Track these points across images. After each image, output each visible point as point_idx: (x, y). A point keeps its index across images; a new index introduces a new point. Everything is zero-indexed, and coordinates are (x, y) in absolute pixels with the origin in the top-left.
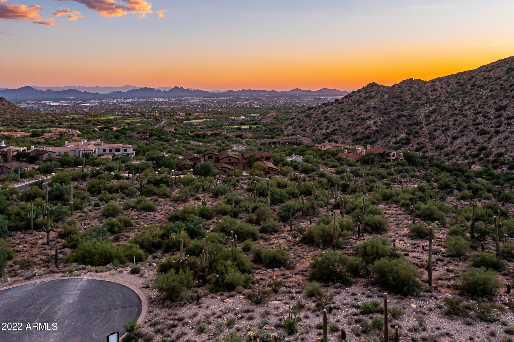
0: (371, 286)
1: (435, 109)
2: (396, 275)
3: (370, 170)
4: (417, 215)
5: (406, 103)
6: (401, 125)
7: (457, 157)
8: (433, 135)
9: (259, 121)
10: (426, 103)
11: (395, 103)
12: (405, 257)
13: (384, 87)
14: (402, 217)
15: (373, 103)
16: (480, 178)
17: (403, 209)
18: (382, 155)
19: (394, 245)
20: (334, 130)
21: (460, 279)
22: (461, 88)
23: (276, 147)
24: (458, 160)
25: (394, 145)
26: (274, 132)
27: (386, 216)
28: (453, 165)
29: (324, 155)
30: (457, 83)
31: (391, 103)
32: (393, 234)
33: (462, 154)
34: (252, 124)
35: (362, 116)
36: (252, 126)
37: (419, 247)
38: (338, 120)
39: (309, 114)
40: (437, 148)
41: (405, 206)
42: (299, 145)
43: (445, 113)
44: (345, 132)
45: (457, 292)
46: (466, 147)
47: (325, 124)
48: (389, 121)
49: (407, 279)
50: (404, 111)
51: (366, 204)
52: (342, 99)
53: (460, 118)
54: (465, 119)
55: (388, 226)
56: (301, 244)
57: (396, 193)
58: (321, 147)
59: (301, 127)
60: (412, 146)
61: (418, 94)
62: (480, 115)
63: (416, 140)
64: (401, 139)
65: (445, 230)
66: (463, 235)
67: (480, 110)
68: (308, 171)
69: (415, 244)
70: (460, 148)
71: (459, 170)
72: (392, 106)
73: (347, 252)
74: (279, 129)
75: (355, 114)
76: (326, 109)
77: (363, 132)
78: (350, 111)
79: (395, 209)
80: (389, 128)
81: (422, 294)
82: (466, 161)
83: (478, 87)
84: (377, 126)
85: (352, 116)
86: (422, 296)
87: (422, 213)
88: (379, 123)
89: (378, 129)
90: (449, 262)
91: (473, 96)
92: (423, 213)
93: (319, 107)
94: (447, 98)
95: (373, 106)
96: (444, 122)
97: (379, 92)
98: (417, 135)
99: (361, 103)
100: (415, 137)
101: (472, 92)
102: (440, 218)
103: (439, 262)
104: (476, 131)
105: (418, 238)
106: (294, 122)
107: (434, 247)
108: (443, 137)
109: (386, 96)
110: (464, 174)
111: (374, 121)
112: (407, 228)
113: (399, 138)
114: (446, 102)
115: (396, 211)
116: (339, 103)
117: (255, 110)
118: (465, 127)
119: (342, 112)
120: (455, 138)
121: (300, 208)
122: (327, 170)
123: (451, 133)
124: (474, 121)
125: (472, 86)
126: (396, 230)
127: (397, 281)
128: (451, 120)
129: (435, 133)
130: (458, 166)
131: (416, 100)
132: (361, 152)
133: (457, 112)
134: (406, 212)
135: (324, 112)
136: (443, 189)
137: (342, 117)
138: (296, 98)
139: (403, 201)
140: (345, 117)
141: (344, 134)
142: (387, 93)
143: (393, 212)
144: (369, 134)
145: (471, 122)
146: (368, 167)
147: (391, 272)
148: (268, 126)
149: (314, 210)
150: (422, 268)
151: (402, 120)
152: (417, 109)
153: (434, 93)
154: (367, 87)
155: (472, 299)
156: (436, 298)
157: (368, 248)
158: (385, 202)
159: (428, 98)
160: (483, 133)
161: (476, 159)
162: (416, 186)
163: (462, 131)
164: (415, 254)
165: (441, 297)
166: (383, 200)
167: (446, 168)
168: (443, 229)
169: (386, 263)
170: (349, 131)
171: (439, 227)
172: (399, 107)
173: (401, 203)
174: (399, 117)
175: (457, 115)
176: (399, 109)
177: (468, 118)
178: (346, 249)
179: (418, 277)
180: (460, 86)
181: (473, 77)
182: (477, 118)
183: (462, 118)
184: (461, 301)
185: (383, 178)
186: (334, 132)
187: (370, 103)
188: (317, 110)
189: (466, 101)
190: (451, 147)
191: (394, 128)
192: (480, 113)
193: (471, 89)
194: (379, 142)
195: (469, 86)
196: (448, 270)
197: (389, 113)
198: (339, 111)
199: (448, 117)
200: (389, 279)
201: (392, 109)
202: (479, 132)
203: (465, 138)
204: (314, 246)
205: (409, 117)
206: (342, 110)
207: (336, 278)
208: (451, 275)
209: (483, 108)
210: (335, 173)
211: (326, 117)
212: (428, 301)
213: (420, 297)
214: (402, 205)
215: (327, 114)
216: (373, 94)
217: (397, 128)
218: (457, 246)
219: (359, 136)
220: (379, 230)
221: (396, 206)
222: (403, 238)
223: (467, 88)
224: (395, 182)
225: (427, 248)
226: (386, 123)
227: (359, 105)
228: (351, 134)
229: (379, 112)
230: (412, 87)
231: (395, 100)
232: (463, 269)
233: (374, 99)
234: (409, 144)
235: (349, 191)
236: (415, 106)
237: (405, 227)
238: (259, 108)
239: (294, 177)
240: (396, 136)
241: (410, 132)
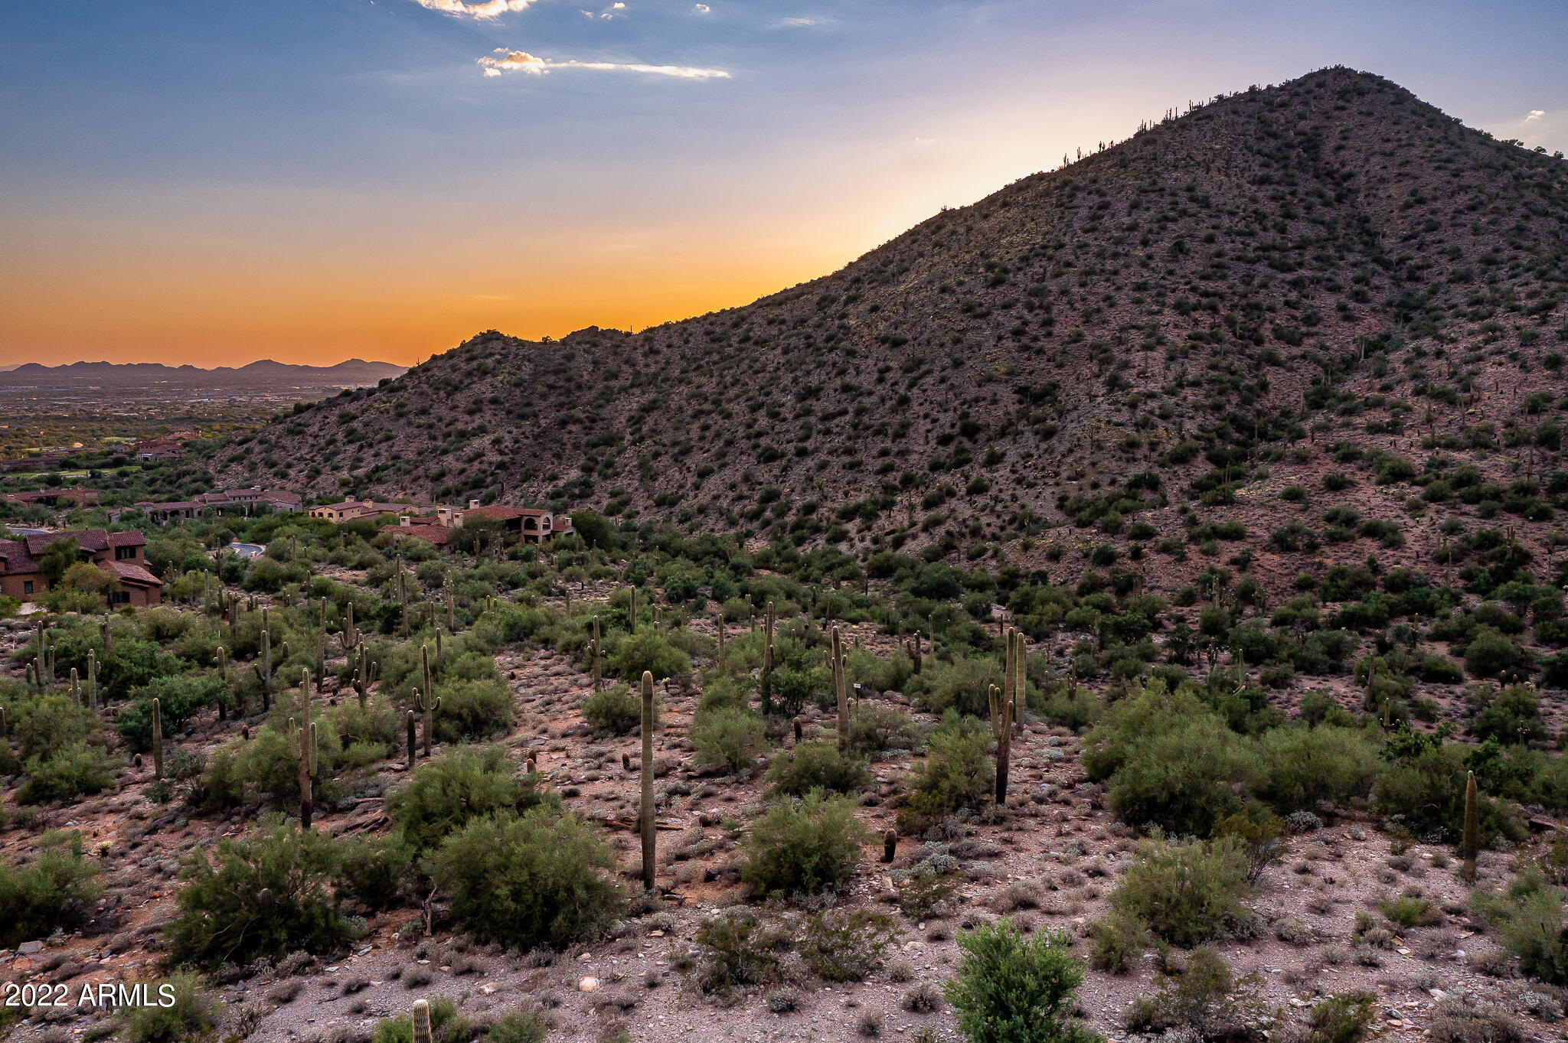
0: (433, 932)
1: (655, 401)
2: (525, 876)
3: (476, 567)
4: (608, 670)
5: (579, 387)
6: (569, 446)
7: (711, 522)
8: (650, 469)
9: (132, 455)
10: (632, 386)
11: (551, 387)
12: (566, 801)
13: (521, 344)
14: (562, 679)
15: (490, 389)
16: (768, 568)
17: (567, 658)
18: (513, 524)
19: (531, 767)
20: (377, 469)
21: (744, 844)
22: (716, 346)
23: (175, 524)
24: (712, 530)
25: (550, 502)
26: (180, 486)
27: (515, 683)
28: (702, 541)
29: (336, 535)
30: (708, 333)
31: (540, 388)
32: (531, 734)
33: (722, 515)
34: (104, 466)
35: (460, 426)
36: (103, 471)
37: (613, 761)
38: (388, 438)
39: (300, 425)
40: (659, 503)
41: (574, 649)
42: (258, 516)
43: (680, 409)
44: (409, 472)
45: (738, 891)
46: (731, 494)
47: (349, 454)
48: (536, 438)
49: (563, 882)
50: (574, 407)
51: (447, 653)
52: (401, 380)
53: (716, 421)
54: (727, 423)
55: (516, 713)
56: (181, 821)
57: (546, 615)
58: (331, 515)
59: (273, 465)
60: (598, 503)
61: (611, 364)
62: (763, 412)
63: (609, 485)
64: (571, 484)
65: (690, 702)
66: (743, 707)
67: (761, 399)
68: (275, 581)
69: (601, 755)
70: (716, 498)
71: (716, 554)
72: (544, 397)
73: (359, 820)
74: (199, 475)
75: (440, 420)
76: (351, 408)
77: (463, 471)
78: (424, 412)
79: (543, 662)
80: (535, 456)
81: (620, 925)
82: (732, 532)
83: (756, 343)
84: (501, 453)
85: (431, 426)
86: (622, 935)
87: (620, 663)
88: (508, 443)
89: (506, 459)
90: (707, 795)
91: (744, 366)
92: (625, 659)
93: (331, 403)
94: (682, 372)
95: (489, 395)
96: (679, 433)
97: (506, 356)
98: (609, 470)
99: (456, 388)
100: (606, 477)
101: (744, 355)
102: (674, 668)
103: (677, 800)
104: (754, 454)
105: (611, 735)
106: (248, 451)
107: (659, 755)
108: (675, 473)
109: (527, 368)
110: (727, 561)
111: (492, 437)
112: (578, 711)
113: (561, 483)
114: (681, 381)
115: (546, 668)
116: (392, 390)
117: (122, 424)
118: (729, 443)
119: (401, 415)
120: (704, 474)
121: (206, 695)
122: (341, 578)
123: (697, 460)
124: (749, 426)
125: (741, 342)
126: (541, 722)
127: (530, 897)
128: (696, 426)
129: (654, 464)
130: (714, 543)
131: (606, 379)
132: (451, 520)
133: (707, 406)
134: (578, 666)
135: (345, 419)
136: (678, 601)
137: (401, 432)
138: (265, 390)
139: (567, 636)
140: (409, 430)
141: (407, 478)
142: (529, 360)
143: (537, 670)
144: (481, 475)
145: (741, 429)
146: (471, 561)
147: (506, 868)
148: (161, 469)
149: (266, 696)
150: (622, 828)
151: (570, 432)
152: (608, 401)
153: (650, 360)
154: (475, 342)
155: (790, 906)
156: (668, 931)
157: (428, 791)
158: (513, 645)
159: (637, 374)
160: (769, 457)
161: (756, 524)
162: (605, 600)
163: (721, 455)
164: (601, 787)
165: (687, 922)
166: (509, 640)
167: (686, 552)
168: (682, 698)
169: (488, 836)
170: (421, 471)
171: (673, 695)
172: (562, 399)
173: (560, 643)
174: (563, 423)
175: (709, 413)
176: (561, 405)
177: (736, 420)
178: (358, 810)
179: (607, 867)
180: (713, 341)
181: (743, 319)
182: (755, 420)
183: (720, 422)
184: (752, 923)
185: (515, 585)
186: (375, 476)
187: (483, 388)
188: (324, 413)
189: (728, 379)
190: (696, 496)
191: (548, 455)
192: (761, 406)
193: (741, 350)
194: (508, 497)
195: (734, 340)
196: (705, 823)
197: (536, 416)
198: (392, 413)
199: (688, 419)
200: (498, 897)
201: (545, 404)
202: (760, 456)
203: (727, 472)
204: (236, 818)
205: (588, 424)
206: (400, 410)
207: (284, 935)
208: (716, 835)
209: (767, 394)
210: (366, 584)
211: (351, 433)
212: (644, 948)
213: (613, 940)
214: (566, 649)
215: (355, 424)
216: (490, 362)
217: (558, 456)
218: (727, 740)
219: (450, 482)
220: (486, 729)
221: (548, 653)
222: (561, 743)
223: (730, 346)
224: (550, 594)
225: (638, 761)
226: (526, 441)
227: (449, 395)
228: (427, 477)
229: (509, 412)
230: (595, 345)
231: (552, 379)
232: (749, 808)
233: (494, 376)
234: (588, 496)
235: (405, 627)
236: (603, 393)
237: (572, 708)
238: (135, 418)
239: (221, 603)
240: (554, 478)
241: (591, 464)
